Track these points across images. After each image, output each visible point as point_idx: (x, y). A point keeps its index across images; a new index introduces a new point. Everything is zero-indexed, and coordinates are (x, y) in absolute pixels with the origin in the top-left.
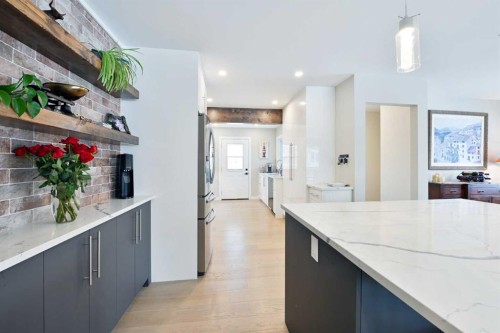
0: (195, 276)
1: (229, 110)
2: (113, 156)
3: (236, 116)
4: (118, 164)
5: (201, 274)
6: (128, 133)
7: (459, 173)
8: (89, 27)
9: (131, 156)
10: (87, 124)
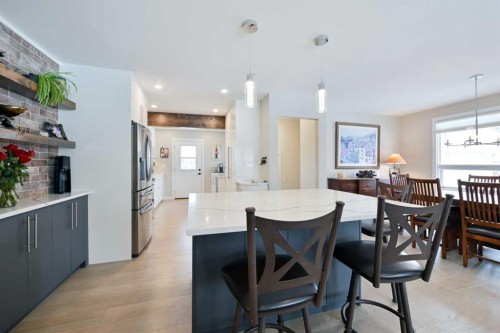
0: (130, 257)
1: (175, 115)
2: (51, 158)
3: (182, 121)
4: (55, 165)
5: (135, 255)
6: (65, 138)
7: (357, 171)
8: (27, 52)
9: (68, 158)
10: (26, 134)
